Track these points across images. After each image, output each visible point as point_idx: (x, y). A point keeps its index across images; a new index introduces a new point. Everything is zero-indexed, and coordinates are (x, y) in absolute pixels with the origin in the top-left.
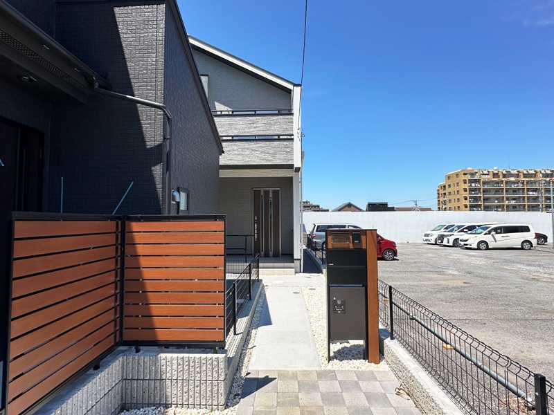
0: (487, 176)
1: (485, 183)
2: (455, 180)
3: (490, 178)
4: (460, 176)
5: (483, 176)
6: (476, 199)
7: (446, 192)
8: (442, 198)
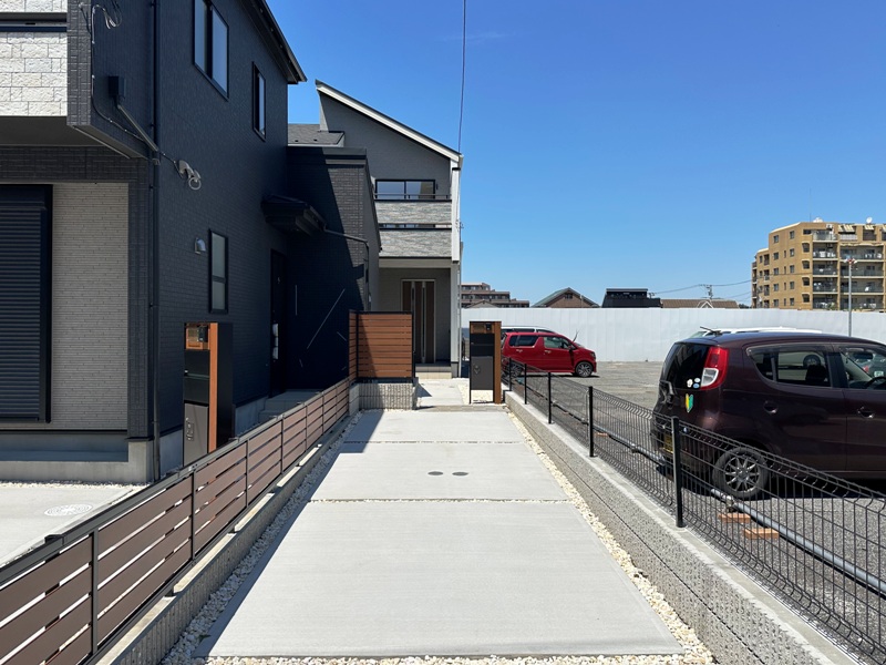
0: (850, 237)
1: (846, 251)
2: (788, 244)
3: (857, 240)
4: (796, 235)
5: (844, 237)
6: (826, 283)
7: (770, 267)
8: (762, 282)
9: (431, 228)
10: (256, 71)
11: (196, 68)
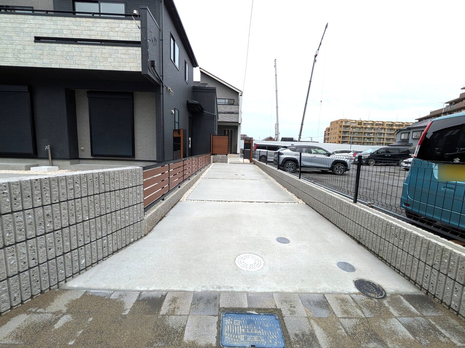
2: (336, 125)
3: (356, 125)
4: (338, 123)
5: (352, 124)
6: (346, 138)
7: (330, 132)
8: (327, 137)
9: (233, 113)
10: (186, 63)
11: (171, 60)
